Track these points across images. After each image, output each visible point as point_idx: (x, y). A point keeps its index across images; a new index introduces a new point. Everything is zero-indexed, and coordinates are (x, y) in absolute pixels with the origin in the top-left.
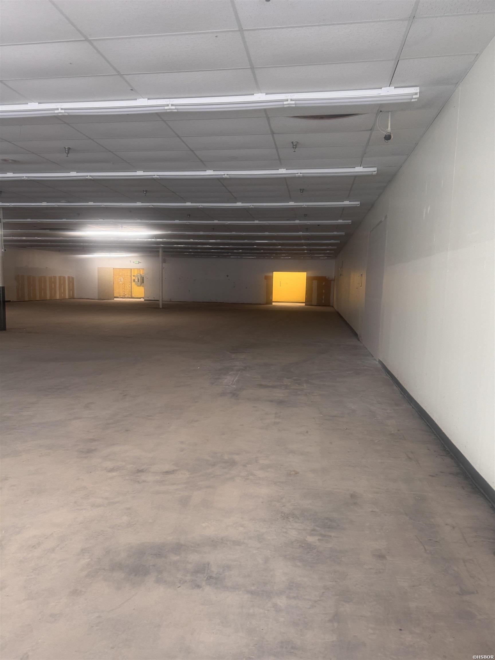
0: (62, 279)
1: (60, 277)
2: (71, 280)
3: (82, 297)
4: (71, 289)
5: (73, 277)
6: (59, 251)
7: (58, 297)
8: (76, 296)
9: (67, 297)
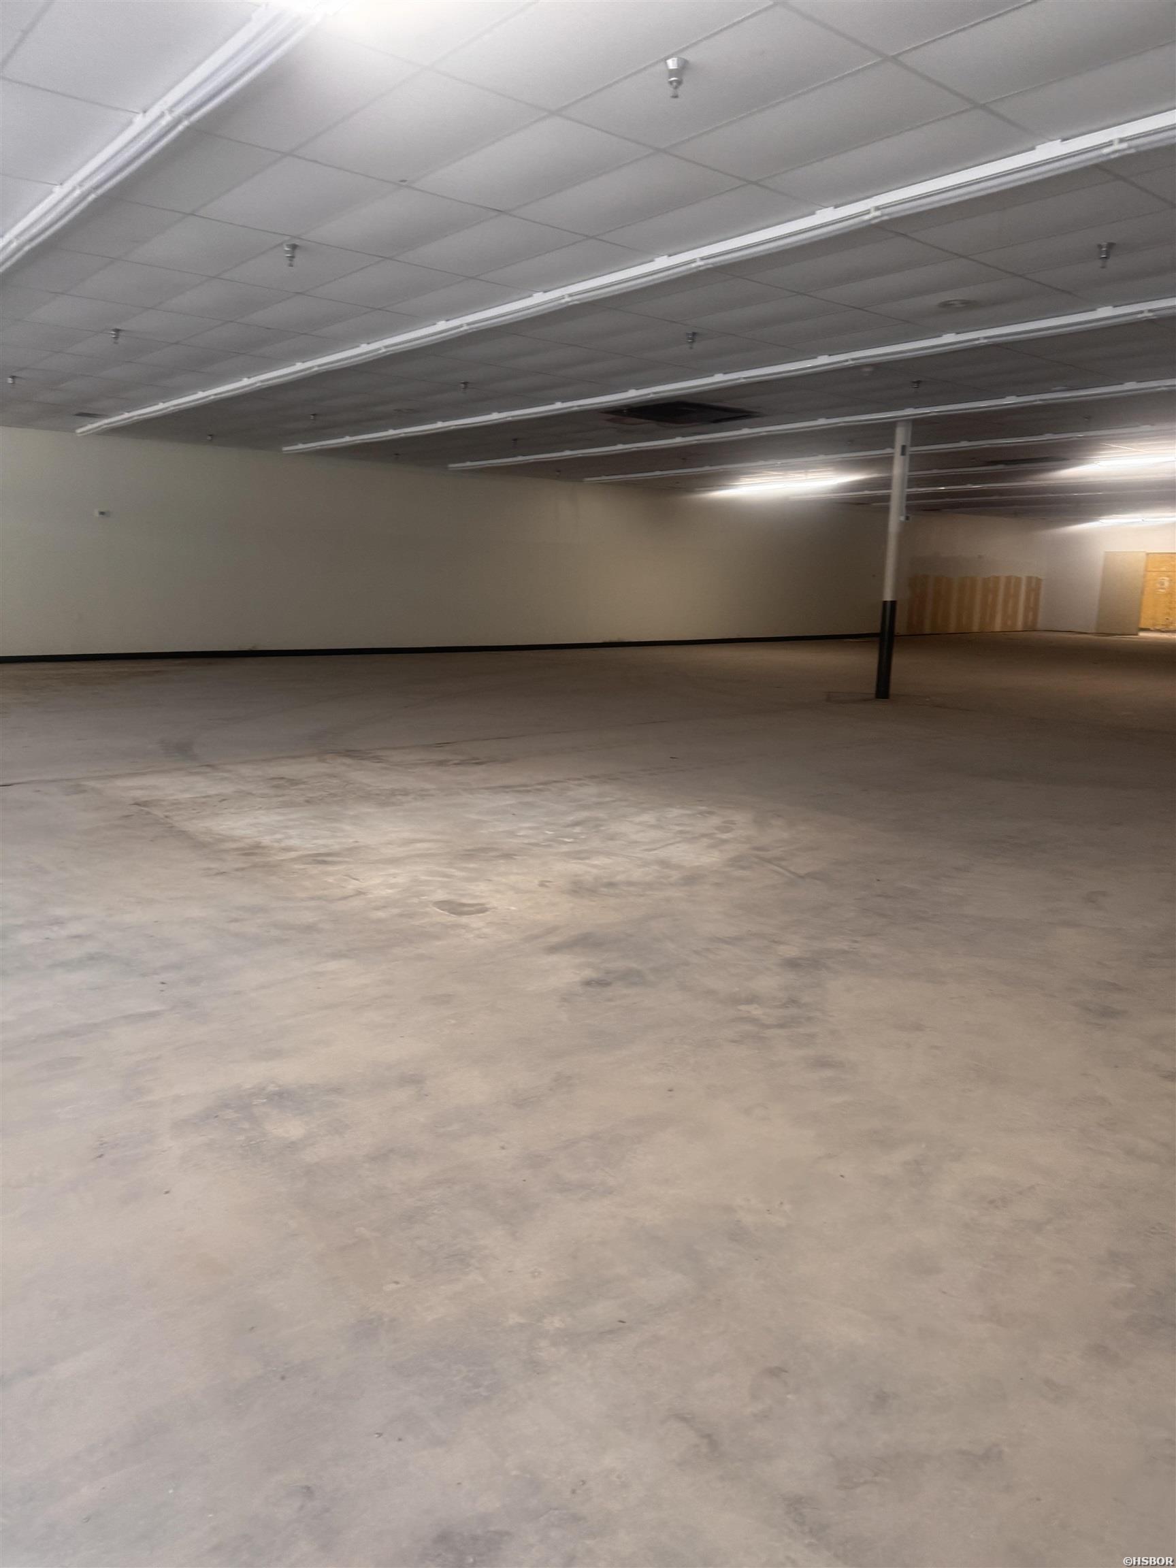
0: (1013, 583)
1: (1009, 578)
2: (1035, 586)
3: (1055, 629)
4: (1032, 607)
5: (1039, 577)
6: (1016, 514)
7: (998, 626)
8: (1041, 624)
9: (1020, 625)
